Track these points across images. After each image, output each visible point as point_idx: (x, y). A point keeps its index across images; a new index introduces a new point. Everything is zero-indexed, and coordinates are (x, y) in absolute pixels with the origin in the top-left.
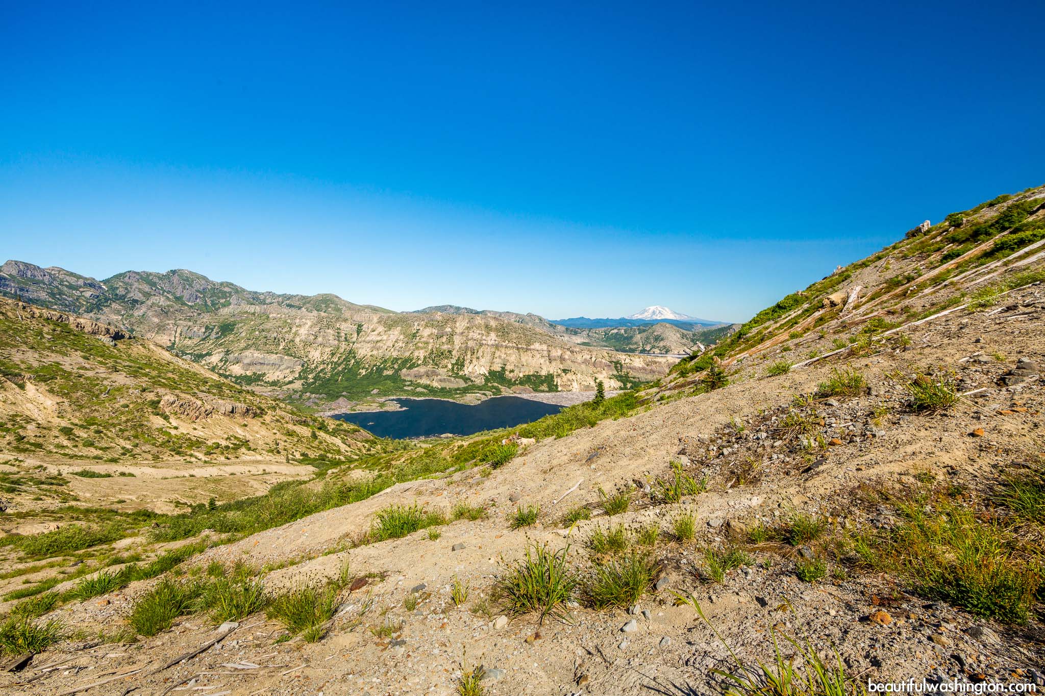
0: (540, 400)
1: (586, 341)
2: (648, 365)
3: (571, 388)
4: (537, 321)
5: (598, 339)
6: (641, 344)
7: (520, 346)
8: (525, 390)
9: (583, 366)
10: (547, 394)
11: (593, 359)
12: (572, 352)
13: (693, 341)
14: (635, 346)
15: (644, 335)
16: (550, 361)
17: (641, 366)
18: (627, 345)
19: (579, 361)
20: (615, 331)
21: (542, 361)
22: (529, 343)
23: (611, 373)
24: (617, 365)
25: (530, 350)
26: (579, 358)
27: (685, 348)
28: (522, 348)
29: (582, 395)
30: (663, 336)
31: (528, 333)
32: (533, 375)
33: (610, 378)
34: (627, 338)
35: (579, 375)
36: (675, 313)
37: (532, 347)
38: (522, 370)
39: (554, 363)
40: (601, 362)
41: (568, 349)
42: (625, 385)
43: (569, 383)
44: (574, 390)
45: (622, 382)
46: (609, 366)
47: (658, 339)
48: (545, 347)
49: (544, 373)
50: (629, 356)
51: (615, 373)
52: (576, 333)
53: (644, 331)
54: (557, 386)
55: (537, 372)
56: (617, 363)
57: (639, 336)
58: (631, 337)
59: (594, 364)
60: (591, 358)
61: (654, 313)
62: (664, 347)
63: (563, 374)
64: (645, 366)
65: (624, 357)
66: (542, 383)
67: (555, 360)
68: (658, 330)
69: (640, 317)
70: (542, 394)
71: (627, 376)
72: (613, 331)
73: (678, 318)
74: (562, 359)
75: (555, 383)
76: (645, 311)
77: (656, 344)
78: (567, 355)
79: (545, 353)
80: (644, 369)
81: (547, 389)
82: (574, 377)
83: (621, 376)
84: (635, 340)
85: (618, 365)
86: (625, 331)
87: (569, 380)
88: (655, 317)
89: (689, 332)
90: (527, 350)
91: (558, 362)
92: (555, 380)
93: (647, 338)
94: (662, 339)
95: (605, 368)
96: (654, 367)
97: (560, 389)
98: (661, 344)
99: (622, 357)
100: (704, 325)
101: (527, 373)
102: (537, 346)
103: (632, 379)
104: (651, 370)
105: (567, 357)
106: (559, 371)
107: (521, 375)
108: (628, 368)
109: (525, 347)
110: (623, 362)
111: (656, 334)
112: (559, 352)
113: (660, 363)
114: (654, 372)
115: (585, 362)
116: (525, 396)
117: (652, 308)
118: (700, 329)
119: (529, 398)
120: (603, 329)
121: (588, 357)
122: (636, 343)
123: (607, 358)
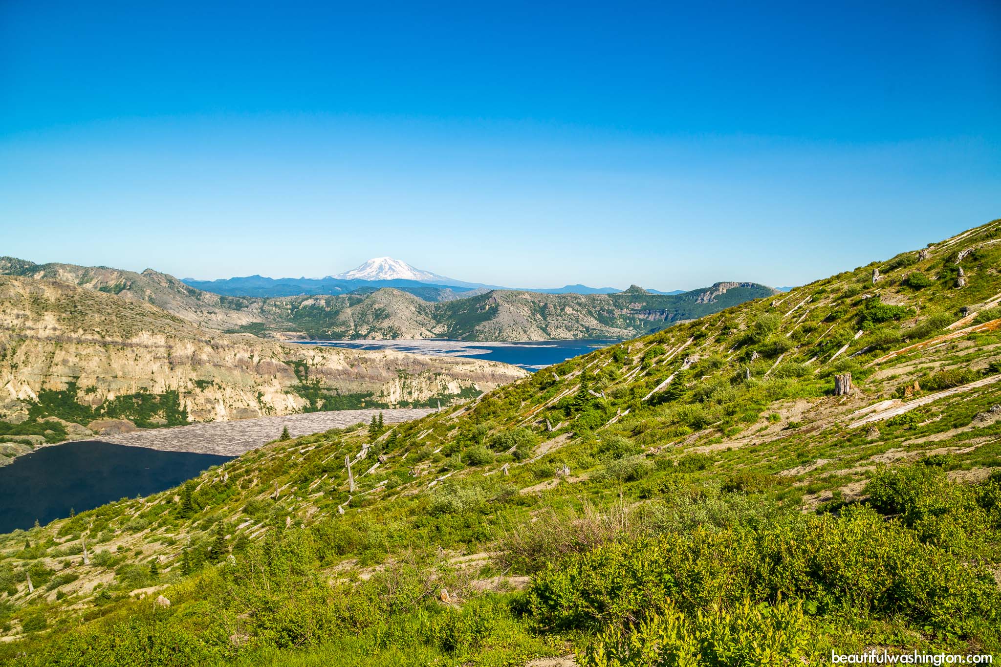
0: (147, 445)
1: (258, 320)
2: (352, 366)
3: (212, 415)
4: (164, 284)
5: (280, 316)
6: (352, 324)
7: (108, 339)
8: (118, 427)
9: (237, 373)
10: (164, 431)
11: (256, 359)
12: (215, 347)
13: (435, 317)
14: (343, 329)
15: (357, 308)
16: (172, 366)
17: (340, 368)
18: (329, 327)
19: (229, 364)
20: (310, 302)
21: (155, 367)
22: (128, 333)
23: (288, 383)
24: (300, 368)
25: (131, 345)
26: (229, 358)
27: (423, 329)
28: (115, 343)
29: (233, 428)
30: (388, 310)
31: (128, 313)
32: (138, 395)
33: (287, 393)
34: (328, 314)
35: (228, 390)
36: (415, 269)
37: (135, 340)
38: (114, 386)
39: (179, 371)
40: (269, 364)
41: (208, 343)
42: (313, 403)
43: (209, 406)
44: (219, 419)
45: (308, 398)
46: (285, 370)
47: (381, 315)
48: (161, 340)
49: (158, 390)
50: (321, 350)
51: (296, 382)
52: (239, 307)
53: (359, 301)
54: (184, 413)
55: (145, 389)
56: (299, 363)
57: (349, 311)
58: (337, 313)
59: (258, 369)
60: (252, 357)
61: (381, 268)
62: (390, 329)
63: (198, 390)
64: (348, 367)
65: (312, 353)
66: (154, 409)
67: (182, 363)
68: (381, 301)
69: (359, 275)
70: (154, 432)
71: (316, 387)
72: (306, 303)
73: (418, 277)
74: (195, 362)
75: (181, 409)
76: (366, 265)
77: (377, 325)
78: (206, 352)
79: (162, 351)
80: (345, 372)
81: (165, 421)
82: (219, 395)
83: (305, 388)
84: (342, 317)
85: (302, 368)
86: (328, 303)
87: (208, 401)
88: (382, 276)
89: (428, 303)
90: (124, 346)
91: (188, 367)
92: (182, 402)
93: (363, 314)
94: (387, 316)
95: (278, 375)
96: (362, 369)
97: (190, 418)
98: (386, 324)
99: (310, 354)
100: (456, 289)
101: (123, 392)
102: (145, 337)
103: (325, 392)
104: (358, 373)
105: (204, 357)
106: (190, 385)
107: (111, 397)
108: (318, 372)
109: (119, 340)
110: (310, 362)
111: (376, 306)
112: (190, 349)
113: (373, 361)
114: (363, 377)
115: (241, 365)
116: (117, 439)
117: (378, 261)
118: (448, 297)
119: (124, 443)
120: (289, 298)
121: (247, 355)
122: (344, 323)
123: (282, 356)
